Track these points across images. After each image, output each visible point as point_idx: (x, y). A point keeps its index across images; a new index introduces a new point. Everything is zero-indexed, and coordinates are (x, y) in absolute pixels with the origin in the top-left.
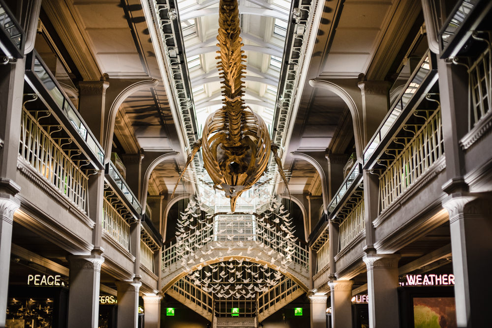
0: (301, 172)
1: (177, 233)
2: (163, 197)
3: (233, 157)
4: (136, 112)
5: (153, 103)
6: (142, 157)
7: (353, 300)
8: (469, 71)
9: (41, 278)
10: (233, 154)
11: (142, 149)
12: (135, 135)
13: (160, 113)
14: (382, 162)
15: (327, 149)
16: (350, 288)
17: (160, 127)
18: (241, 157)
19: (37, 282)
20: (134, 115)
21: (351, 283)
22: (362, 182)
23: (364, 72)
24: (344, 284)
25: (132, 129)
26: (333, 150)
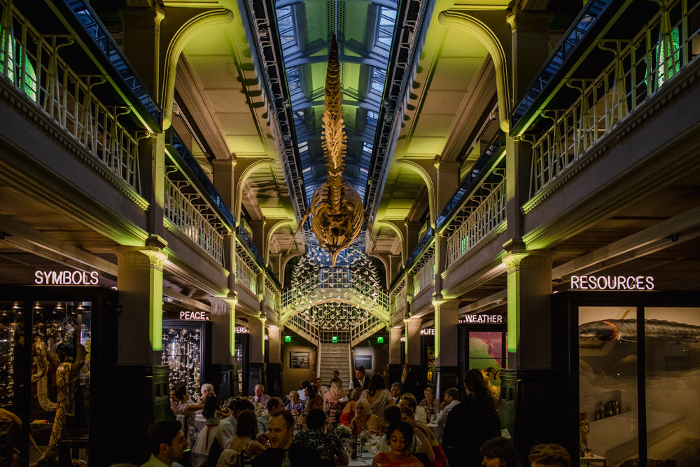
0: (386, 236)
1: (293, 282)
2: (281, 255)
3: (334, 223)
4: (259, 186)
5: (272, 179)
6: (265, 223)
7: (422, 332)
8: (533, 147)
9: (190, 314)
10: (334, 220)
11: (264, 217)
12: (258, 206)
13: (277, 187)
14: (451, 228)
15: (406, 218)
16: (420, 323)
17: (278, 199)
18: (340, 223)
19: (188, 317)
20: (258, 189)
21: (421, 320)
22: (434, 243)
23: (440, 154)
24: (415, 321)
25: (256, 200)
26: (411, 219)
